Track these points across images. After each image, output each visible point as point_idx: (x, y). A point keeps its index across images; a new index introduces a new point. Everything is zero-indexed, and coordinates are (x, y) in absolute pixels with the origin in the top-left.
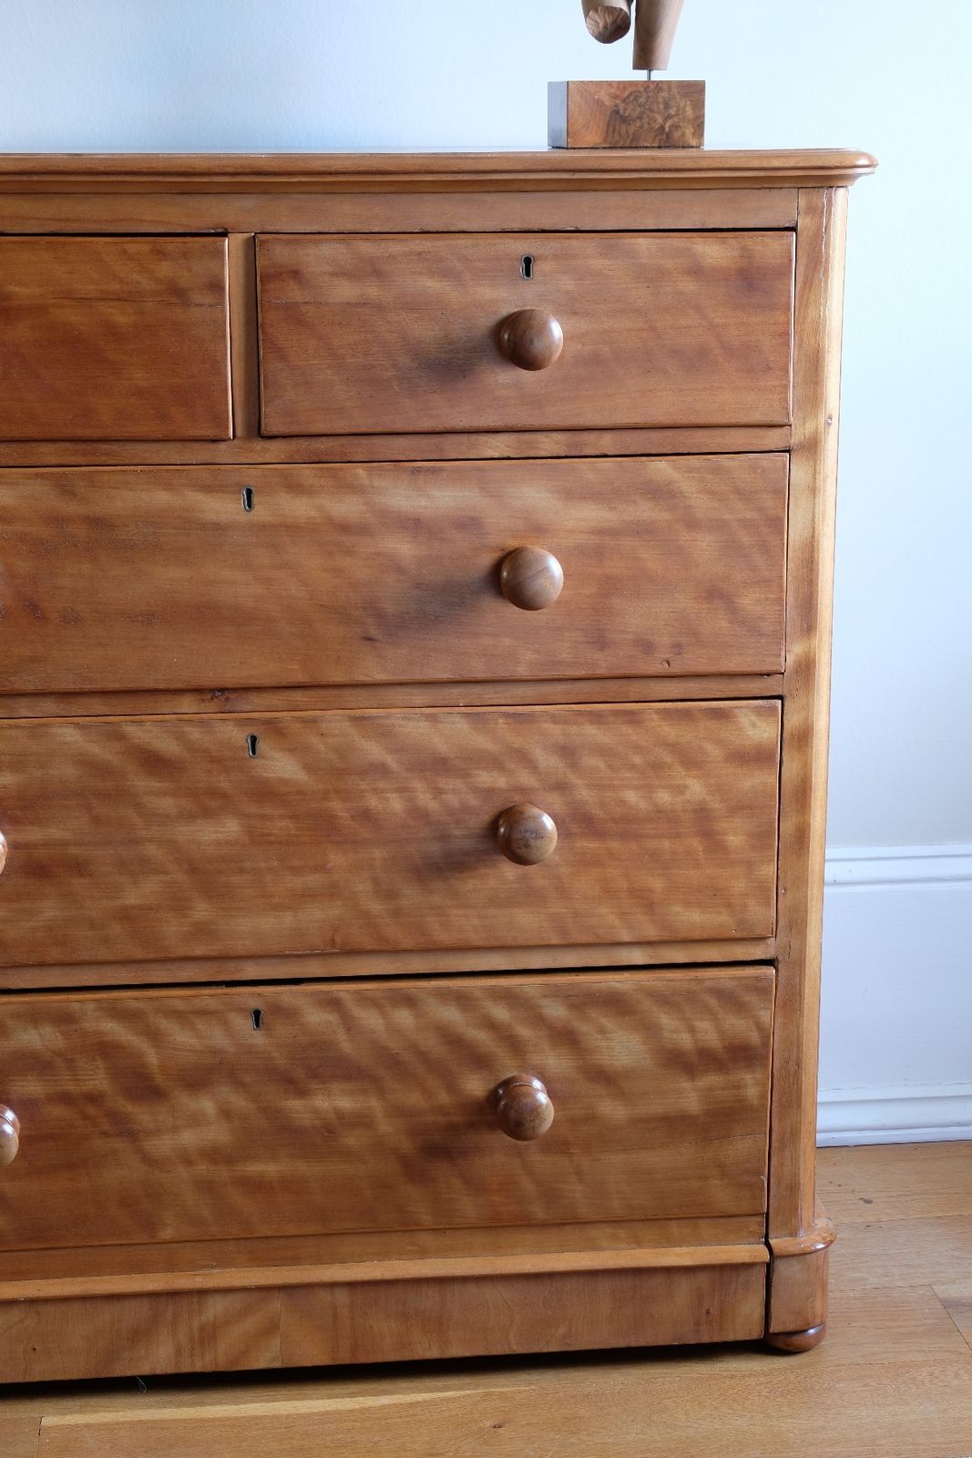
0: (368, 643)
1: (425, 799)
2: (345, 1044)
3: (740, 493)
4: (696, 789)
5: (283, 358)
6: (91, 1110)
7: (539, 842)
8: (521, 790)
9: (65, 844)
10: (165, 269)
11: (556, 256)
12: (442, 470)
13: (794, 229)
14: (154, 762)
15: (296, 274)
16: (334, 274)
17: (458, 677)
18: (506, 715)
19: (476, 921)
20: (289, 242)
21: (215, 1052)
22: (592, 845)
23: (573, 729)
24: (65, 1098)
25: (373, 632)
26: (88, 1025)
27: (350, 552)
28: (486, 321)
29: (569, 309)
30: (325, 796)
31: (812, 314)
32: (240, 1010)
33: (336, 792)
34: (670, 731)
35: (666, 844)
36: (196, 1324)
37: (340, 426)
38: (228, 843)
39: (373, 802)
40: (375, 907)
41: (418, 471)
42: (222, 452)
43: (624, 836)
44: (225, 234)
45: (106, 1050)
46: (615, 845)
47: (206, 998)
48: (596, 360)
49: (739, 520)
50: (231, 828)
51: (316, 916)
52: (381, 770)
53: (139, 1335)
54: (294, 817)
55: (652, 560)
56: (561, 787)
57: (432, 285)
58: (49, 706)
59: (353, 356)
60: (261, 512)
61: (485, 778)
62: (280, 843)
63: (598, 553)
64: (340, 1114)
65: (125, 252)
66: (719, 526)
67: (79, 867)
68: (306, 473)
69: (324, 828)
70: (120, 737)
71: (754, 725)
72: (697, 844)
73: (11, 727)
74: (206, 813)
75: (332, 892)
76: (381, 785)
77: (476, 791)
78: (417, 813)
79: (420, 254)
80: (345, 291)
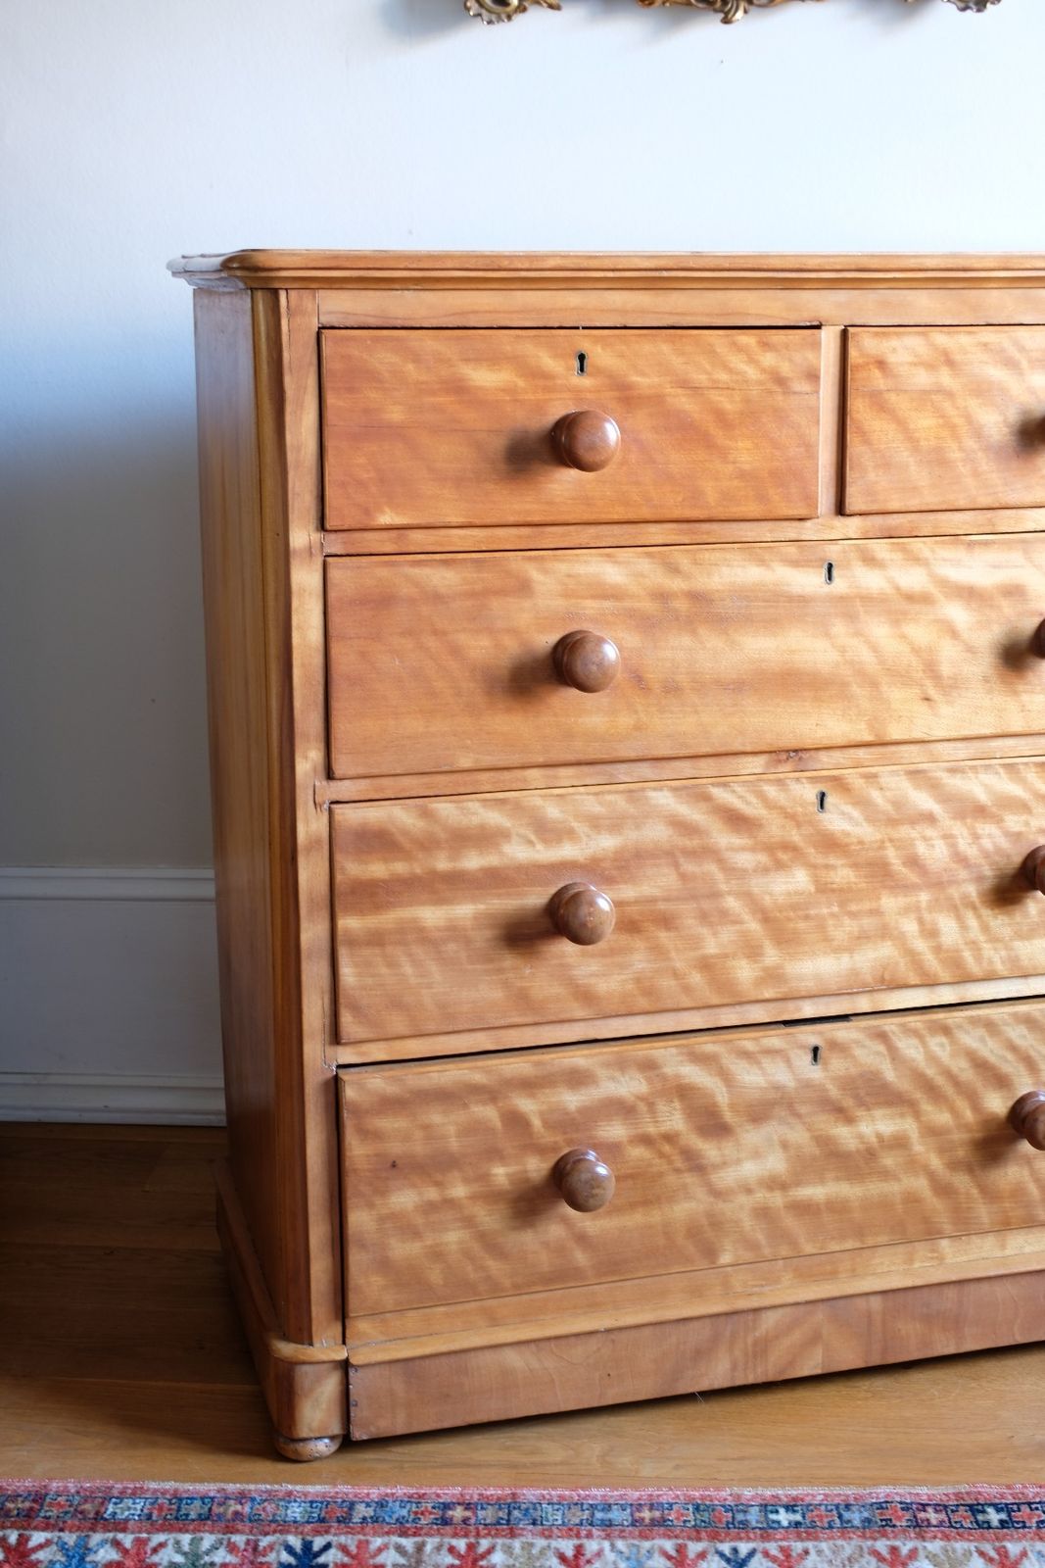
0: (926, 703)
1: (965, 844)
2: (890, 1074)
5: (867, 442)
6: (667, 1148)
9: (653, 900)
10: (768, 359)
12: (993, 542)
14: (736, 820)
15: (881, 364)
16: (914, 364)
17: (999, 731)
18: (1036, 765)
19: (1003, 953)
20: (877, 334)
21: (777, 1088)
24: (646, 1140)
25: (931, 692)
26: (668, 1070)
27: (914, 620)
30: (882, 845)
32: (802, 1047)
33: (891, 840)
36: (750, 1340)
37: (914, 503)
38: (797, 893)
39: (921, 849)
40: (921, 945)
41: (971, 545)
42: (808, 530)
44: (818, 327)
45: (683, 1092)
47: (775, 1039)
50: (799, 879)
51: (869, 958)
52: (930, 818)
53: (701, 1354)
54: (855, 866)
57: (995, 373)
58: (645, 770)
59: (926, 439)
60: (840, 584)
61: (1014, 822)
62: (841, 890)
64: (880, 1137)
65: (734, 344)
67: (666, 921)
68: (880, 548)
69: (879, 873)
70: (707, 798)
73: (610, 792)
74: (780, 866)
75: (885, 933)
76: (929, 832)
77: (1008, 834)
78: (958, 857)
79: (986, 345)
80: (922, 379)
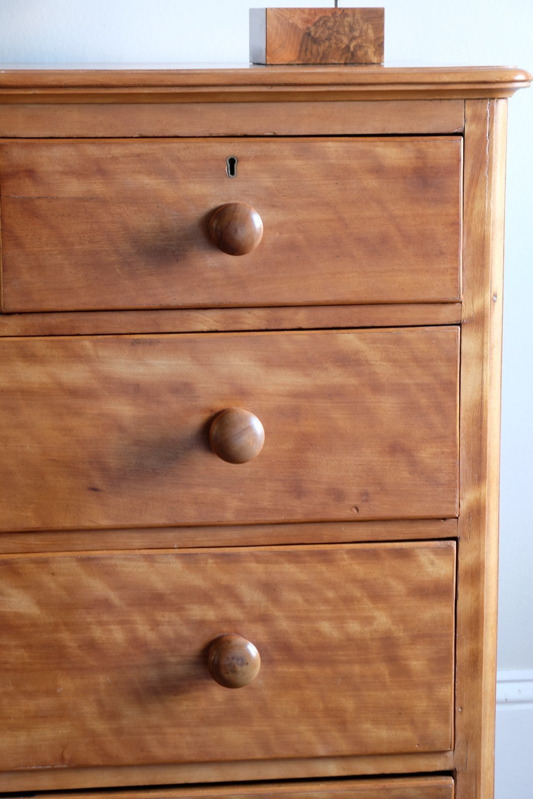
0: (94, 493)
1: (143, 630)
3: (417, 360)
4: (382, 620)
7: (245, 668)
8: (229, 621)
11: (256, 158)
12: (158, 342)
13: (462, 134)
15: (30, 173)
16: (65, 173)
17: (172, 523)
18: (214, 556)
19: (189, 739)
20: (26, 145)
22: (290, 670)
23: (274, 568)
25: (98, 483)
27: (77, 413)
28: (196, 213)
29: (268, 202)
30: (56, 628)
31: (477, 205)
33: (65, 624)
34: (359, 569)
35: (357, 669)
37: (70, 304)
39: (98, 633)
40: (100, 726)
41: (137, 342)
43: (319, 662)
46: (311, 670)
48: (292, 247)
49: (418, 385)
51: (47, 736)
52: (105, 605)
54: (29, 647)
55: (341, 418)
56: (264, 619)
57: (149, 182)
59: (80, 243)
61: (197, 611)
62: (15, 670)
63: (295, 414)
66: (400, 389)
68: (39, 344)
71: (432, 563)
72: (383, 669)
75: (61, 714)
76: (105, 618)
77: (188, 622)
78: (137, 643)
79: (138, 155)
80: (74, 187)
